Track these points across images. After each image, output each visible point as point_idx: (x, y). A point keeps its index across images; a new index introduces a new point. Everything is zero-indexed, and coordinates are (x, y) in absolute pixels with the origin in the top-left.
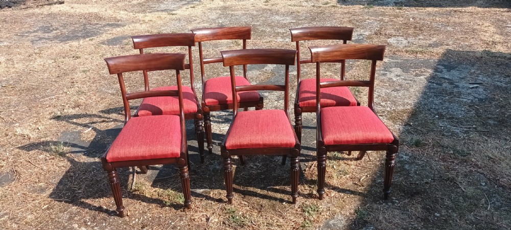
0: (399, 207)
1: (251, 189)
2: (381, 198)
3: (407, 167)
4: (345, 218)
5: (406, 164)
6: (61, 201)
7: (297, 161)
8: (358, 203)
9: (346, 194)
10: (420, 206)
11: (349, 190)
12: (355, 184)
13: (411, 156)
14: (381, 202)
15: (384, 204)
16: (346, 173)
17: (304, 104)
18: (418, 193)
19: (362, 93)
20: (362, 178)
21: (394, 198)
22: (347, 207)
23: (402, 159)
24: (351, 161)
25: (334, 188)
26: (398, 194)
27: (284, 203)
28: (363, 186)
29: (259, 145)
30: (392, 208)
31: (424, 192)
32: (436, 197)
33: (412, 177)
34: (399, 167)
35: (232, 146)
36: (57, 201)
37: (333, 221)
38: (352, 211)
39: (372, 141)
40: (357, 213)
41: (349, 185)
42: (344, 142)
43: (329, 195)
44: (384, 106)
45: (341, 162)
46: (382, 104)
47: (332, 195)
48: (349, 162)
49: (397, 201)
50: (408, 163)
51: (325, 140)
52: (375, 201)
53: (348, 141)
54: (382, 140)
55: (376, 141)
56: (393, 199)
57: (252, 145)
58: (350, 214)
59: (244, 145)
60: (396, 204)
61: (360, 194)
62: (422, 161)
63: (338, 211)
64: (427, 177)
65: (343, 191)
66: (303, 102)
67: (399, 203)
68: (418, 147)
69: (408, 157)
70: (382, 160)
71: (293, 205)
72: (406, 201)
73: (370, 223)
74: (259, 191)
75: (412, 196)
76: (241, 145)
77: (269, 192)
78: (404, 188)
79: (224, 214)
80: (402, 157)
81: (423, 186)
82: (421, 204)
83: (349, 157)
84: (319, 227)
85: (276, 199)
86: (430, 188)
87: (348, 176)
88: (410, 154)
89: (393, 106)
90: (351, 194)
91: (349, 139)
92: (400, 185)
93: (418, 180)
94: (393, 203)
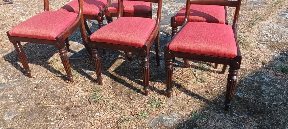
0: (235, 120)
1: (123, 78)
2: (222, 109)
3: (263, 87)
4: (179, 117)
5: (264, 85)
6: (7, 60)
7: (146, 60)
8: (199, 107)
9: (192, 98)
10: (257, 124)
11: (197, 96)
12: (207, 92)
13: (272, 79)
14: (221, 112)
15: (222, 114)
16: (204, 82)
17: (179, 19)
18: (261, 112)
19: (255, 25)
20: (215, 88)
21: (235, 111)
22: (187, 108)
23: (262, 80)
24: (214, 73)
25: (186, 91)
26: (241, 109)
27: (139, 93)
28: (212, 94)
29: (114, 41)
30: (228, 119)
31: (267, 113)
32: (278, 120)
33: (263, 97)
34: (256, 86)
35: (95, 39)
36: (5, 60)
37: (168, 117)
38: (189, 113)
39: (214, 53)
40: (192, 116)
41: (201, 92)
42: (187, 50)
43: (178, 96)
44: (269, 37)
45: (205, 72)
46: (268, 35)
47: (181, 96)
48: (212, 74)
49: (237, 115)
50: (267, 84)
51: (170, 46)
52: (214, 110)
53: (190, 50)
54: (224, 54)
55: (219, 54)
56: (233, 112)
57: (109, 40)
58: (186, 115)
59: (103, 40)
60: (233, 117)
61: (205, 100)
62: (282, 85)
63: (178, 109)
64: (279, 100)
65: (192, 95)
66: (178, 17)
67: (237, 117)
68: (284, 73)
69: (270, 80)
70: (243, 77)
71: (144, 96)
72: (246, 117)
73: (199, 127)
74: (127, 80)
75: (254, 113)
76: (100, 39)
77: (134, 83)
78: (250, 105)
79: (91, 91)
80: (263, 79)
81: (270, 107)
82: (259, 123)
83: (215, 70)
84: (153, 118)
85: (135, 89)
86: (276, 111)
87: (203, 84)
88: (273, 78)
89: (278, 38)
90: (197, 99)
91: (192, 48)
92: (247, 102)
93: (268, 100)
94: (232, 115)
